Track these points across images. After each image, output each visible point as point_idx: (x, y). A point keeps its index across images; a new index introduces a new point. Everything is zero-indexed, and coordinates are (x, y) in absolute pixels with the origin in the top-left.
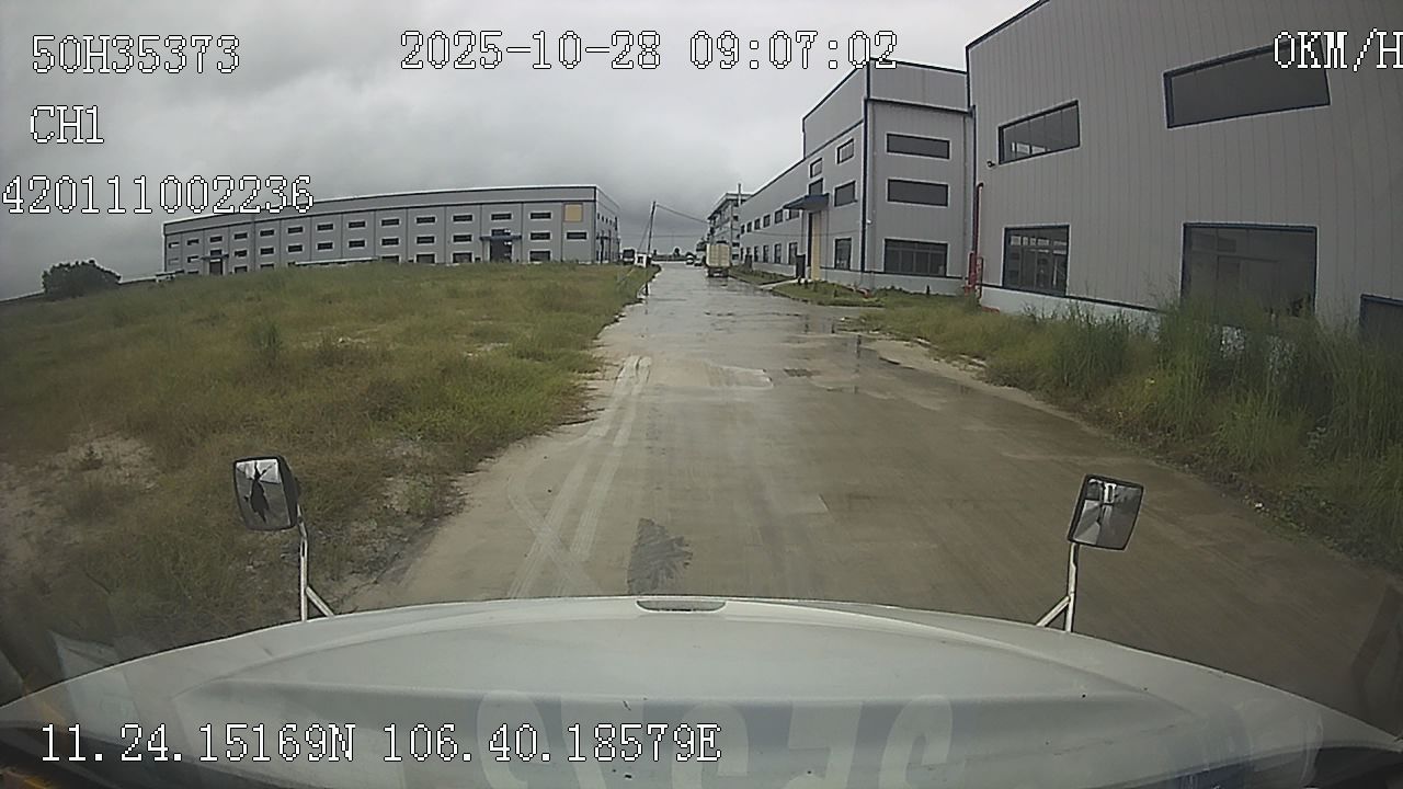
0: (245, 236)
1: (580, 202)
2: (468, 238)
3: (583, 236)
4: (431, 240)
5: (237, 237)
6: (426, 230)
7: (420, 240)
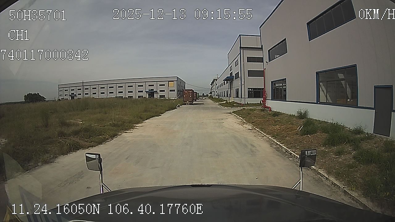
0: (80, 89)
1: (173, 81)
2: (142, 92)
3: (174, 91)
4: (132, 92)
5: (78, 89)
6: (130, 89)
7: (129, 92)
